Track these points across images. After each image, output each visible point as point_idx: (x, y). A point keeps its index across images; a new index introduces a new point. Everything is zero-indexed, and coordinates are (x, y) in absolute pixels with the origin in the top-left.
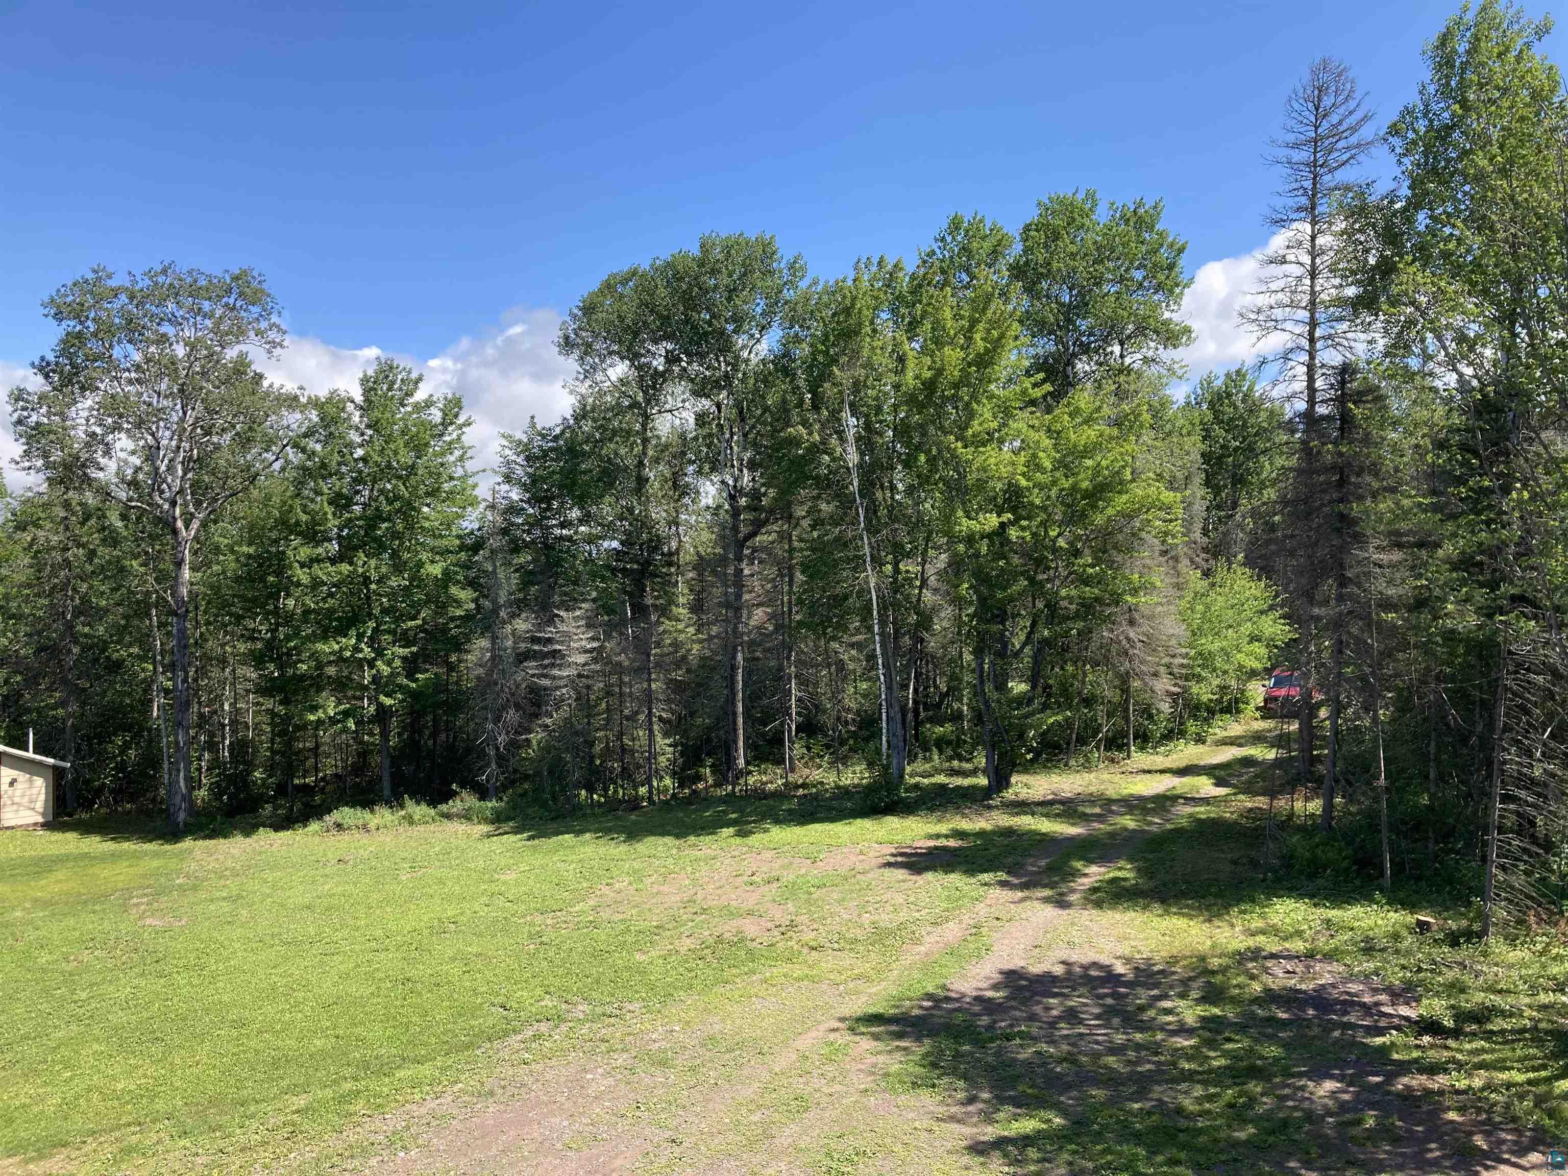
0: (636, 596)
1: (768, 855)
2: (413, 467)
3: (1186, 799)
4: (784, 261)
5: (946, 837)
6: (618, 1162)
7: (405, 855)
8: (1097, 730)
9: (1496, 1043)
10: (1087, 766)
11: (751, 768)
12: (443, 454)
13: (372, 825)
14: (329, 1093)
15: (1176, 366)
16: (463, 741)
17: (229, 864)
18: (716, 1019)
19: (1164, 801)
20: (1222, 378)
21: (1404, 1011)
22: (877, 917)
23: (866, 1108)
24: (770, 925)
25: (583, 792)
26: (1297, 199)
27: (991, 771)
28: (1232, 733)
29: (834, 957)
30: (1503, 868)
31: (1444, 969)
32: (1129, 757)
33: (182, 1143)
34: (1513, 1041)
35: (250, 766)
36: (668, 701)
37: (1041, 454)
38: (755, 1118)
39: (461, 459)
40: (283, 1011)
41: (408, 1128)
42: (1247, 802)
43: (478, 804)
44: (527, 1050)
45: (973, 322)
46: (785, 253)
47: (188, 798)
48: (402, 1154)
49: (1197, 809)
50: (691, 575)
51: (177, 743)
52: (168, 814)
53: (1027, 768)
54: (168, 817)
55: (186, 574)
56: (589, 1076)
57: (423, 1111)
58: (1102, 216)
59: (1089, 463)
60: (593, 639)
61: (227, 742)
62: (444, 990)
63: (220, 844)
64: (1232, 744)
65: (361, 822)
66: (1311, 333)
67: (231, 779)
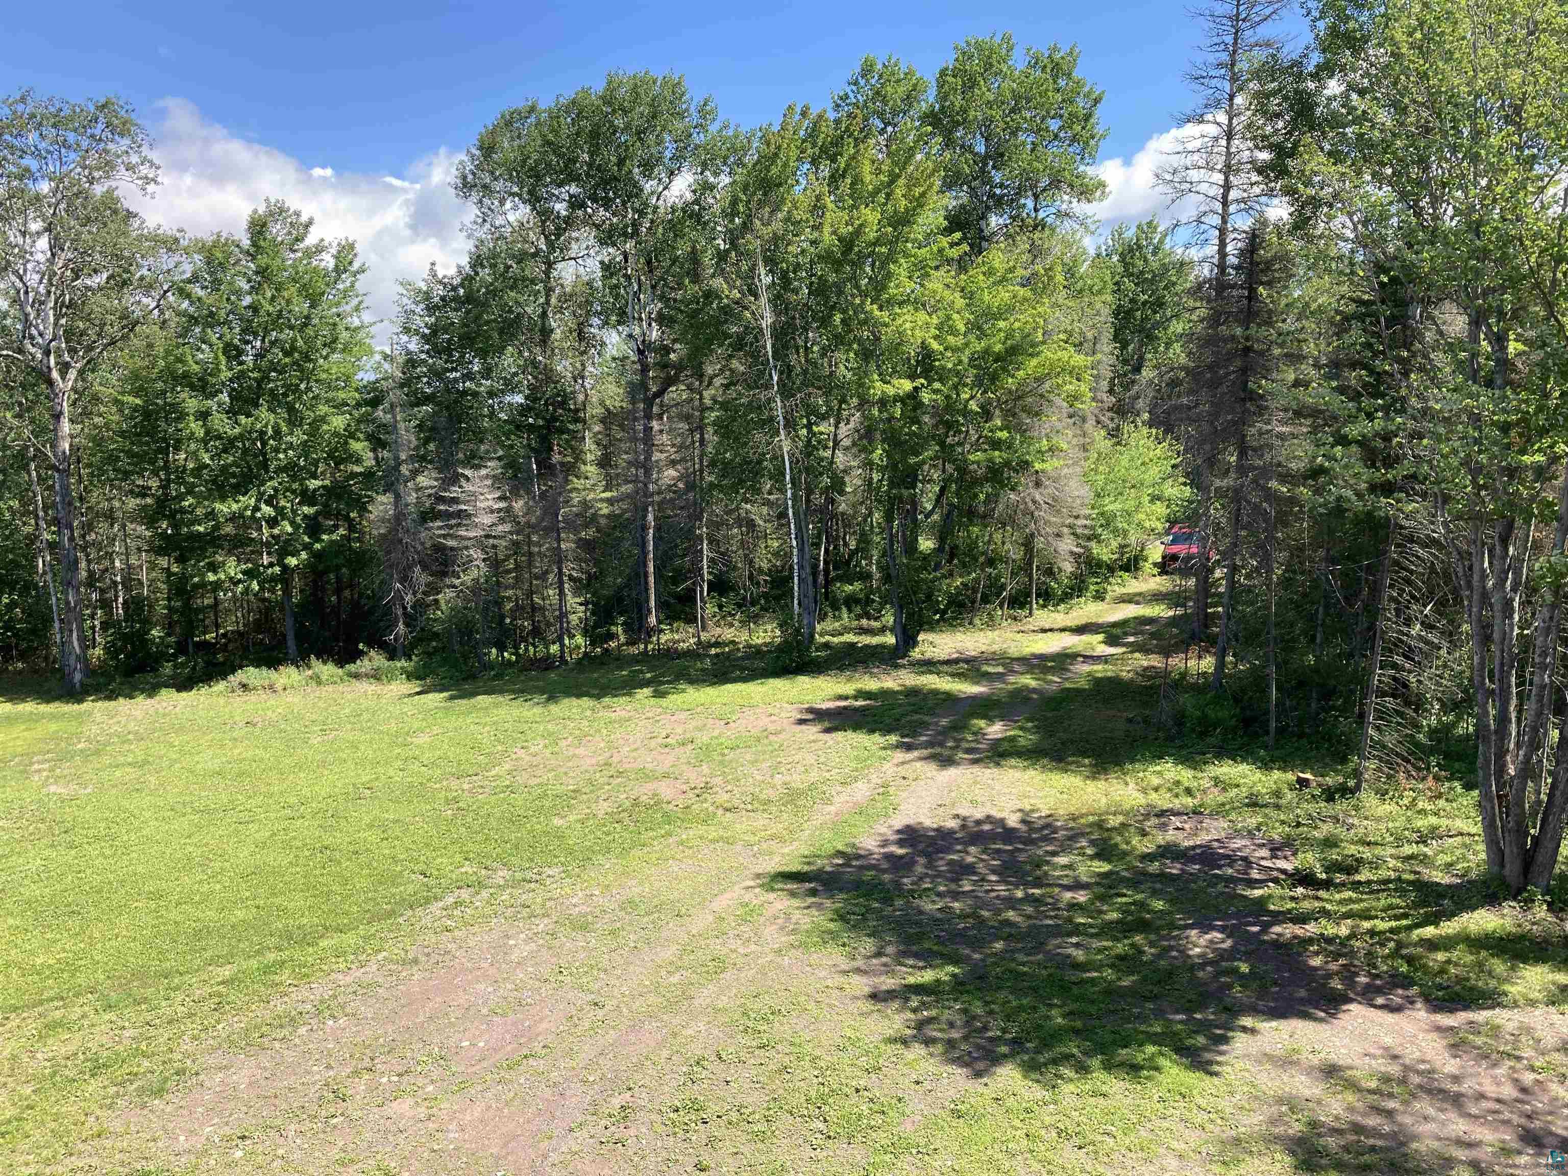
0: (543, 451)
1: (683, 716)
2: (308, 317)
3: (1085, 657)
4: (694, 103)
5: (856, 698)
6: (544, 1025)
7: (314, 717)
8: (1003, 587)
9: (1362, 893)
10: (991, 624)
11: (663, 627)
12: (338, 304)
13: (279, 686)
14: (254, 963)
15: (1089, 221)
16: (368, 597)
17: (132, 726)
18: (634, 882)
19: (1063, 660)
20: (1134, 230)
21: (1282, 864)
22: (788, 778)
23: (779, 966)
24: (684, 787)
25: (494, 651)
26: (1218, 55)
27: (899, 630)
28: (1131, 590)
29: (748, 818)
30: (1378, 728)
31: (1320, 824)
32: (1031, 614)
33: (107, 1017)
34: (1378, 891)
35: (147, 623)
36: (577, 559)
37: (955, 316)
38: (675, 979)
39: (357, 309)
40: (201, 882)
41: (335, 997)
42: (1142, 661)
43: (387, 663)
44: (449, 917)
45: (893, 178)
46: (694, 96)
47: (84, 659)
48: (331, 1023)
49: (1095, 667)
50: (597, 428)
51: (68, 603)
52: (63, 675)
53: (932, 627)
54: (62, 677)
55: (66, 427)
56: (512, 942)
57: (349, 979)
58: (1019, 62)
59: (1002, 324)
60: (500, 499)
61: (121, 600)
62: (363, 858)
63: (122, 704)
64: (1130, 602)
65: (266, 683)
66: (1225, 196)
67: (125, 638)
